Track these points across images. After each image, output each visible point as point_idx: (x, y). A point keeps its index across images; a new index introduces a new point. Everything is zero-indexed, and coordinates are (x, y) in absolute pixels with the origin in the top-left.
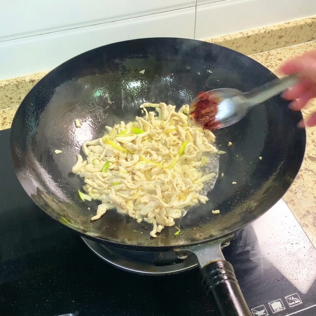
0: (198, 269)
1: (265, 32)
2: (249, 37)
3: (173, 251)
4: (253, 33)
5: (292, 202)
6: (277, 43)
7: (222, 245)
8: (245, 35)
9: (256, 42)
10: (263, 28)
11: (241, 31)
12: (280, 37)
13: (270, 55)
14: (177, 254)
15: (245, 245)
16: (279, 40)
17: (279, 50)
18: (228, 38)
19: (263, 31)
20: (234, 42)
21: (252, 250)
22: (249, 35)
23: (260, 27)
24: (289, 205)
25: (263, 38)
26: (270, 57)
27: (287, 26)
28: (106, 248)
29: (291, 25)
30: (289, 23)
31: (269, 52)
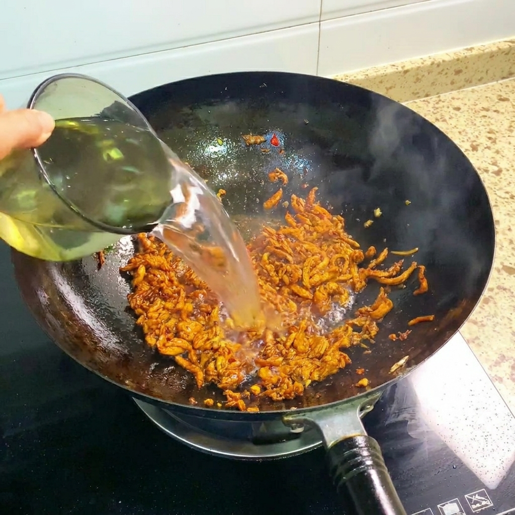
0: (322, 449)
1: (433, 64)
2: (406, 72)
3: (282, 419)
4: (414, 66)
5: (477, 341)
6: (452, 83)
7: (361, 410)
8: (400, 69)
9: (418, 80)
10: (430, 58)
11: (393, 63)
12: (458, 72)
13: (440, 100)
14: (289, 423)
15: (400, 411)
16: (456, 77)
17: (455, 93)
18: (372, 73)
19: (428, 63)
20: (382, 79)
21: (411, 419)
22: (406, 69)
23: (425, 57)
24: (471, 345)
25: (429, 73)
26: (441, 104)
27: (468, 54)
28: (173, 415)
29: (474, 52)
30: (471, 49)
31: (439, 97)
